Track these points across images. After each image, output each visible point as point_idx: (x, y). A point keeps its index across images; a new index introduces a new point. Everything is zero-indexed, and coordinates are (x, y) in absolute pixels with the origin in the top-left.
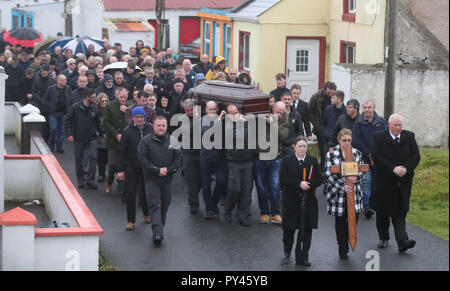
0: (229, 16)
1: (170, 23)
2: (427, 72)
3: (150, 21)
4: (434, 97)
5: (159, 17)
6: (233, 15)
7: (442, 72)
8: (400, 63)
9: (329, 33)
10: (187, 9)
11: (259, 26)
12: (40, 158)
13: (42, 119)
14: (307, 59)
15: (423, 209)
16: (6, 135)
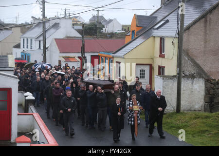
0: (112, 55)
1: (87, 58)
2: (195, 79)
3: (79, 57)
4: (198, 90)
5: (82, 55)
6: (113, 55)
7: (201, 79)
8: (183, 75)
9: (153, 62)
10: (94, 52)
11: (124, 59)
12: (32, 115)
13: (33, 98)
14: (144, 73)
15: (194, 137)
16: (18, 105)
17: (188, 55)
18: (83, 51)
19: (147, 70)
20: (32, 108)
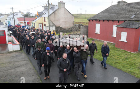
2: (53, 27)
6: (33, 21)
8: (50, 26)
9: (43, 23)
10: (28, 21)
11: (36, 23)
12: (12, 37)
16: (8, 35)
17: (51, 21)
18: (25, 21)
19: (42, 25)
20: (12, 35)
